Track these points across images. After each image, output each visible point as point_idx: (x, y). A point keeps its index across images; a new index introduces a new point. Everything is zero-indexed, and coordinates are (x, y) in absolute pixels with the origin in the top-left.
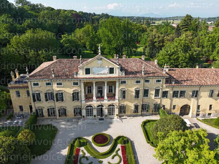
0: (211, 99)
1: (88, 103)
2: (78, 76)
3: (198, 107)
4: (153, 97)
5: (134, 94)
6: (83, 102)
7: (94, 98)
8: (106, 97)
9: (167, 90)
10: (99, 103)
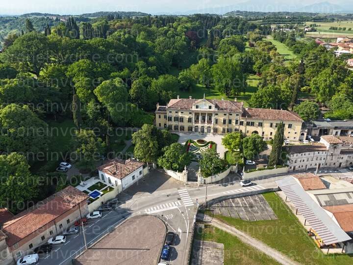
0: (271, 128)
1: (196, 125)
2: (192, 109)
3: (263, 133)
4: (234, 124)
5: (223, 121)
6: (194, 124)
7: (200, 122)
8: (206, 122)
9: (243, 120)
10: (202, 125)
